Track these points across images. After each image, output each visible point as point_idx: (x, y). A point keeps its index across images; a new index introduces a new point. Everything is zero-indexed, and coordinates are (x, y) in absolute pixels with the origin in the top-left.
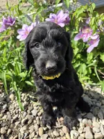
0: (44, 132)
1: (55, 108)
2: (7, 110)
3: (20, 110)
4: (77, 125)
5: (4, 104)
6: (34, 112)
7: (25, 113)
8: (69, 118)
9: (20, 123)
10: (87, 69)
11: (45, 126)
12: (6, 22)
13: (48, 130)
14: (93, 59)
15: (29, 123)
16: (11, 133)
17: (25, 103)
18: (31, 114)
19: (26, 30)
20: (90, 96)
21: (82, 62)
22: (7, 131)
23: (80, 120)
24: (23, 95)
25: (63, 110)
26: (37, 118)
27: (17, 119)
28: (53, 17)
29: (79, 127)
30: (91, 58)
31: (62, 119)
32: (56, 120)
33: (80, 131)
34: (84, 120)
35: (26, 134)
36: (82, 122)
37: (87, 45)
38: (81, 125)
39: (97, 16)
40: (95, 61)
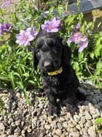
0: (53, 120)
1: (58, 100)
2: (17, 106)
3: (28, 105)
4: (77, 111)
5: (13, 102)
6: (41, 106)
7: (33, 107)
8: (71, 107)
9: (31, 116)
10: (80, 66)
11: (52, 115)
12: (3, 27)
13: (55, 117)
14: (84, 58)
15: (38, 114)
16: (24, 124)
17: (31, 99)
18: (38, 107)
19: (24, 35)
20: (84, 88)
21: (75, 61)
22: (21, 123)
23: (79, 107)
24: (28, 92)
25: (64, 101)
26: (44, 110)
27: (27, 113)
28: (47, 24)
29: (79, 112)
30: (82, 56)
31: (65, 108)
32: (60, 109)
33: (81, 115)
34: (83, 107)
35: (38, 123)
36: (81, 108)
37: (78, 46)
38: (81, 110)
39: (85, 23)
40: (85, 59)
